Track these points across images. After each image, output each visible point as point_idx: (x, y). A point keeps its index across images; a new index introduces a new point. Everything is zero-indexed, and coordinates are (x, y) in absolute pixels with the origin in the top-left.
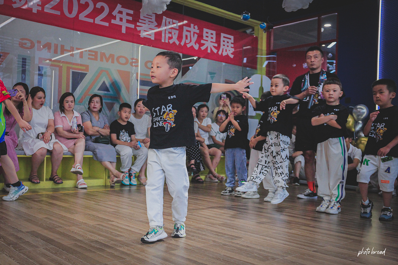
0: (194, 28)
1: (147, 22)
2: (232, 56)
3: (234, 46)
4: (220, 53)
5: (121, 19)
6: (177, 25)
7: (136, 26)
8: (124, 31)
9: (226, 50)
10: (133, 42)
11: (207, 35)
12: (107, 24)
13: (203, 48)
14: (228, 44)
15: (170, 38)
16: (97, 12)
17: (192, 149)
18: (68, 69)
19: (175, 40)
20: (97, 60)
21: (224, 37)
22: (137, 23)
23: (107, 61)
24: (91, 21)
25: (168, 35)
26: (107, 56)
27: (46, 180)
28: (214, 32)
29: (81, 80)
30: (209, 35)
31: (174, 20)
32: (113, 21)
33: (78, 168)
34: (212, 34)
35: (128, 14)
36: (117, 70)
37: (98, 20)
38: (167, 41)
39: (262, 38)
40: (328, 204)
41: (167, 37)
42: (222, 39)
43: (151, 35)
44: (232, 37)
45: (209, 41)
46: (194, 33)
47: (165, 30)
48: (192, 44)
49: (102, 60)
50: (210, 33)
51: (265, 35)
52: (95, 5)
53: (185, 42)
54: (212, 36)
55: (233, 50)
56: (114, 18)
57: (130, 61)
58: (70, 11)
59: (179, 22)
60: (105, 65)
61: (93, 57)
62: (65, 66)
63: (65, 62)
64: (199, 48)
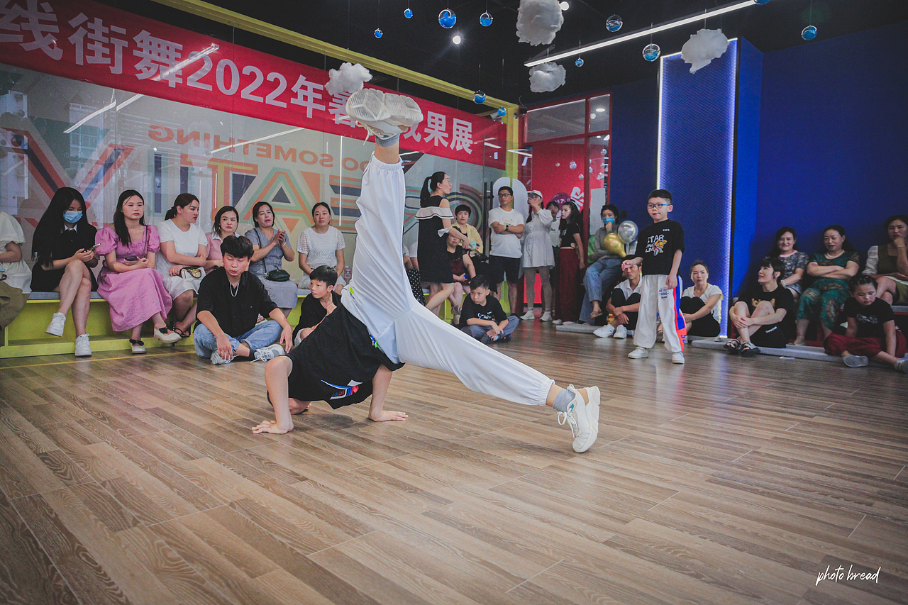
1: (343, 101)
2: (470, 151)
3: (472, 137)
4: (452, 146)
5: (305, 98)
7: (328, 107)
8: (309, 115)
9: (461, 142)
10: (324, 132)
11: (433, 121)
12: (284, 105)
13: (427, 140)
14: (463, 134)
16: (268, 87)
18: (227, 171)
20: (270, 157)
21: (458, 124)
22: (330, 103)
23: (286, 158)
24: (260, 100)
26: (286, 151)
28: (443, 117)
29: (246, 187)
30: (438, 122)
32: (293, 101)
34: (440, 120)
35: (315, 90)
36: (302, 172)
37: (270, 99)
39: (512, 127)
42: (455, 127)
44: (470, 124)
45: (437, 130)
49: (277, 157)
50: (437, 119)
51: (516, 122)
52: (265, 76)
54: (440, 122)
55: (471, 142)
56: (295, 95)
57: (320, 158)
58: (228, 86)
60: (282, 164)
61: (265, 153)
62: (221, 167)
63: (222, 161)
64: (422, 139)
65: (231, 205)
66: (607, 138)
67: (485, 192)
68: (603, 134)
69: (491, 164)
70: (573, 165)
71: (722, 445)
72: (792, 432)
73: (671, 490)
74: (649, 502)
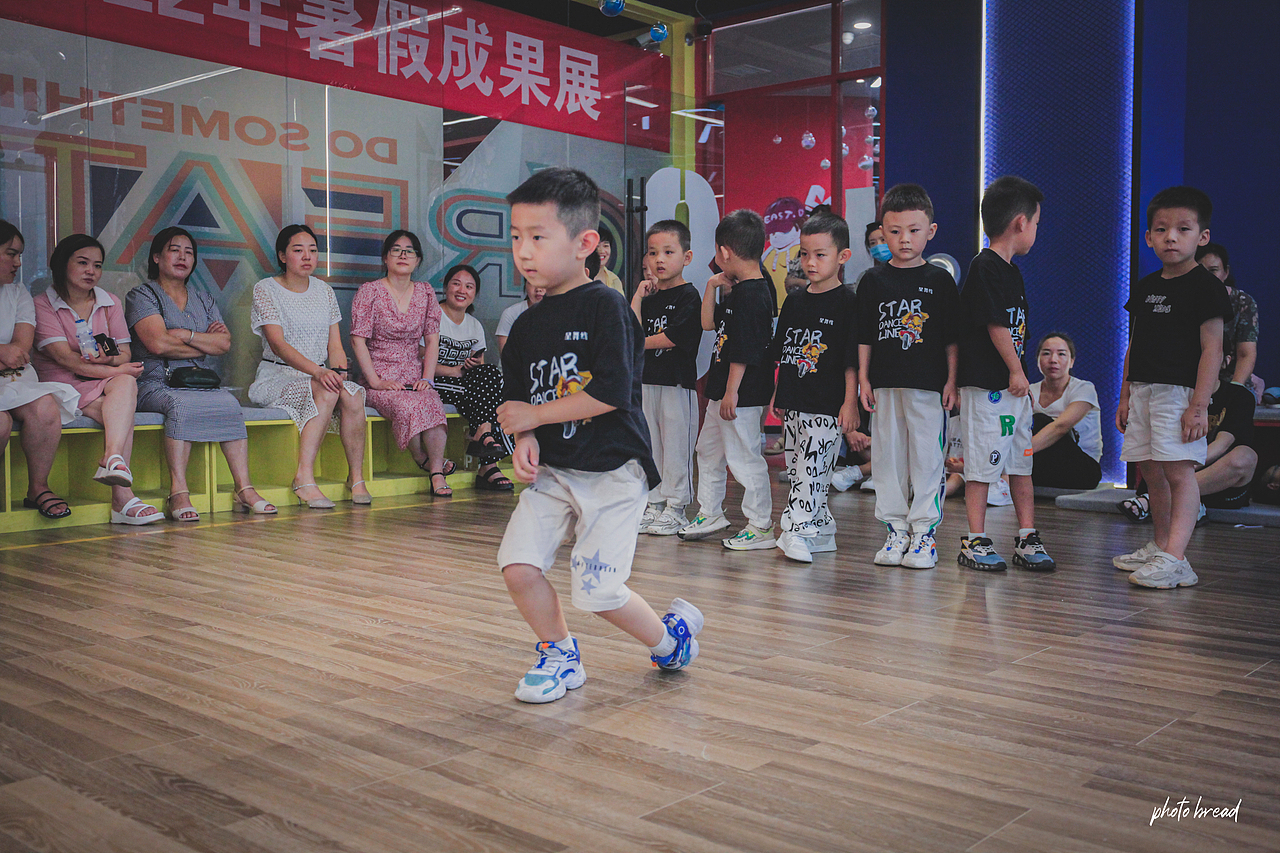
0: (478, 31)
1: (327, 10)
2: (595, 115)
3: (599, 84)
4: (558, 105)
5: (244, 3)
6: (424, 21)
7: (294, 24)
8: (255, 39)
9: (577, 96)
10: (286, 74)
11: (518, 51)
12: (198, 18)
13: (506, 91)
14: (581, 79)
15: (404, 62)
17: (479, 392)
18: (78, 158)
19: (418, 65)
20: (170, 129)
21: (569, 58)
22: (298, 14)
23: (206, 134)
24: (145, 6)
25: (396, 53)
26: (206, 118)
27: (15, 506)
28: (539, 44)
29: (123, 192)
30: (524, 51)
31: (412, 7)
32: (218, 9)
33: (116, 468)
34: (532, 49)
36: (241, 160)
37: (167, 7)
38: (394, 71)
39: (682, 61)
40: (904, 541)
41: (394, 58)
42: (564, 63)
43: (343, 53)
44: (594, 58)
45: (525, 71)
46: (478, 45)
47: (388, 34)
48: (474, 78)
49: (187, 130)
50: (525, 47)
51: (689, 53)
53: (452, 69)
54: (533, 55)
55: (598, 95)
59: (429, 14)
60: (198, 144)
61: (160, 122)
62: (65, 151)
63: (65, 138)
64: (496, 91)
65: (88, 232)
66: (877, 83)
67: (630, 200)
68: (870, 75)
69: (639, 140)
70: (809, 140)
71: (1117, 710)
72: (1258, 679)
73: (1011, 806)
74: (969, 833)
